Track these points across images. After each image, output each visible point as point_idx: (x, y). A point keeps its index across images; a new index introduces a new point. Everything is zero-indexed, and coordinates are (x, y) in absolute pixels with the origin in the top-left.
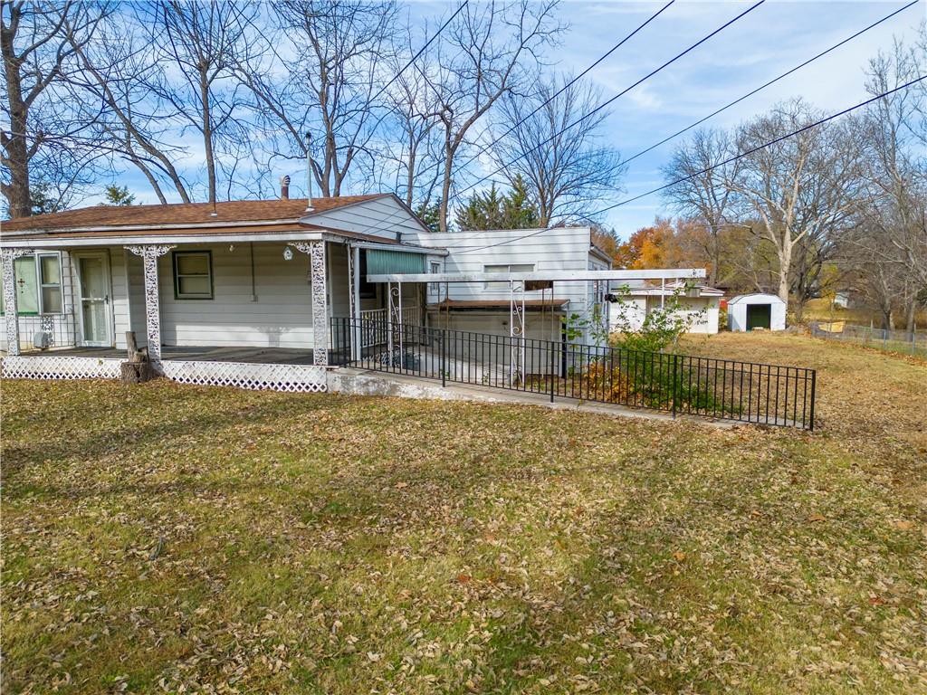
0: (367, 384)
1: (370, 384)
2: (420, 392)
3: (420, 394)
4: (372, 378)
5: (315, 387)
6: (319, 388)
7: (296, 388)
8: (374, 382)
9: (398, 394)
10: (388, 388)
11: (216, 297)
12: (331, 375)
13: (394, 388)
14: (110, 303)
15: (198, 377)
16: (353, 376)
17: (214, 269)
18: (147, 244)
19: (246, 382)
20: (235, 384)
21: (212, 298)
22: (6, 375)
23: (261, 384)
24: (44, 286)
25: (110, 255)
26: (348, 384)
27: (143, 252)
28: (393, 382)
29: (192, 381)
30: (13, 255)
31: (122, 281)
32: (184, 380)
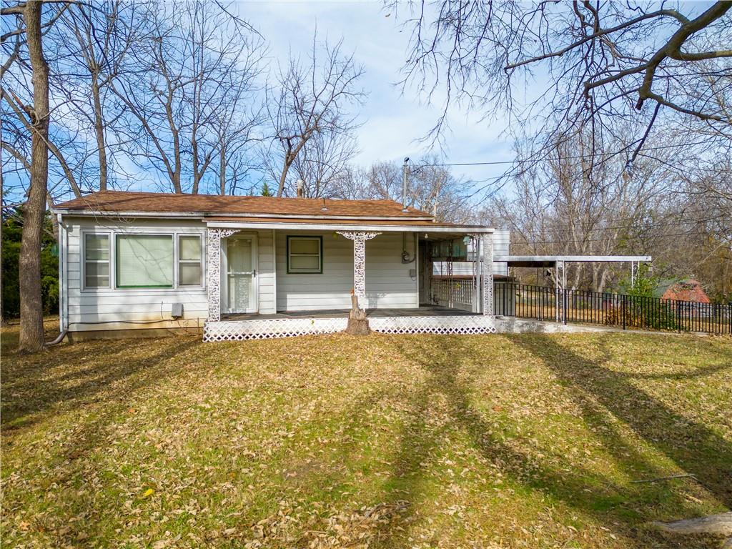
0: (522, 326)
1: (525, 326)
2: (556, 329)
3: (556, 331)
4: (526, 322)
5: (488, 330)
6: (491, 330)
7: (474, 331)
8: (527, 324)
9: (542, 331)
10: (536, 327)
11: (324, 271)
12: (499, 321)
13: (540, 327)
14: (257, 276)
15: (398, 328)
16: (513, 321)
17: (324, 250)
18: (356, 231)
19: (437, 330)
20: (428, 332)
21: (321, 273)
22: (208, 339)
23: (448, 330)
24: (181, 261)
25: (258, 237)
26: (509, 326)
27: (354, 237)
28: (539, 324)
29: (392, 331)
30: (221, 234)
31: (270, 258)
32: (386, 331)
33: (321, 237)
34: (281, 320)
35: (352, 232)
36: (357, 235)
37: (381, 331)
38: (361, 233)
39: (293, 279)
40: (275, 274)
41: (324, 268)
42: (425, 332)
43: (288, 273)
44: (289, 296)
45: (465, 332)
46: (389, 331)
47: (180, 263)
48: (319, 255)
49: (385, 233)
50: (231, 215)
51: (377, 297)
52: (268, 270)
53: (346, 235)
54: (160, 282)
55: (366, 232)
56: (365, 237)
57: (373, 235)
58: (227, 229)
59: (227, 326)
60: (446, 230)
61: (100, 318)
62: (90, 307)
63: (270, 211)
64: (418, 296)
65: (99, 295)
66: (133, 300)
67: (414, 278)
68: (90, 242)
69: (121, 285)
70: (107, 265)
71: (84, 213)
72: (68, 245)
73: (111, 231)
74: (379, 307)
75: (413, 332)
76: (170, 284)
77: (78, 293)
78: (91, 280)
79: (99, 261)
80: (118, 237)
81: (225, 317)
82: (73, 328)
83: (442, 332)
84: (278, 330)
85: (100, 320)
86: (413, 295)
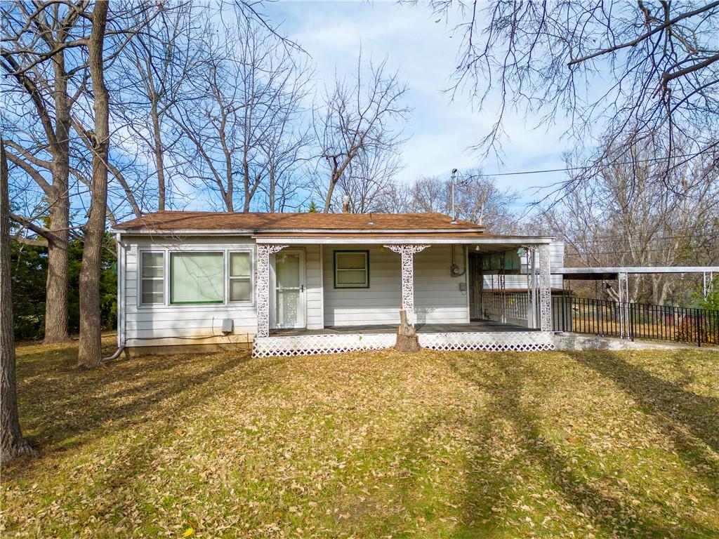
0: (584, 343)
1: (587, 342)
2: (622, 346)
3: (621, 348)
4: (588, 338)
8: (589, 341)
9: (606, 348)
10: (599, 344)
11: (371, 286)
12: (558, 338)
13: (604, 344)
14: (305, 291)
15: (450, 345)
16: (574, 337)
17: (371, 264)
18: (404, 244)
19: (491, 346)
20: (481, 349)
21: (368, 287)
22: (257, 355)
23: (503, 347)
24: (232, 278)
25: (306, 253)
26: (570, 343)
27: (401, 250)
28: (603, 340)
29: (443, 348)
30: (270, 250)
31: (318, 273)
32: (437, 348)
33: (368, 251)
34: (329, 335)
35: (400, 245)
36: (405, 248)
37: (431, 348)
38: (408, 246)
39: (340, 293)
40: (322, 289)
41: (370, 283)
42: (478, 349)
43: (335, 288)
44: (336, 311)
45: (522, 349)
46: (440, 348)
47: (231, 280)
48: (366, 270)
49: (433, 246)
50: (279, 231)
51: (425, 312)
52: (315, 285)
53: (393, 249)
54: (211, 298)
55: (414, 245)
56: (413, 250)
57: (421, 248)
58: (276, 245)
59: (275, 341)
60: (499, 241)
61: (156, 333)
62: (146, 323)
63: (317, 226)
64: (469, 311)
65: (154, 311)
66: (186, 316)
67: (464, 292)
68: (147, 260)
69: (175, 301)
70: (162, 282)
71: (141, 232)
72: (126, 264)
73: (165, 249)
74: (428, 322)
75: (465, 349)
76: (220, 300)
77: (135, 310)
78: (147, 297)
79: (154, 279)
80: (172, 255)
81: (273, 333)
82: (131, 344)
83: (497, 349)
84: (325, 346)
85: (155, 336)
86: (464, 309)
